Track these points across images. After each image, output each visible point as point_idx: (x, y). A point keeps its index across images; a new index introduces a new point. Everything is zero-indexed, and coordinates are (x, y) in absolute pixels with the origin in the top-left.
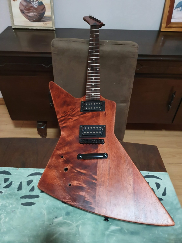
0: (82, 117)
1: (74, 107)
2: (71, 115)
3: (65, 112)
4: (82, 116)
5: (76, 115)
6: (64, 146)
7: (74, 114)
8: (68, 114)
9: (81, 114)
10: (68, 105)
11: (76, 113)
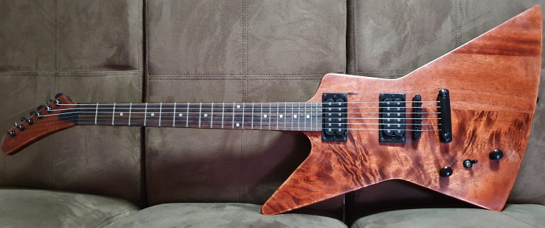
0: (360, 139)
1: (334, 156)
2: (354, 162)
3: (345, 175)
4: (355, 138)
5: (354, 152)
6: (424, 171)
7: (352, 154)
8: (350, 166)
9: (353, 141)
10: (329, 168)
11: (348, 151)
